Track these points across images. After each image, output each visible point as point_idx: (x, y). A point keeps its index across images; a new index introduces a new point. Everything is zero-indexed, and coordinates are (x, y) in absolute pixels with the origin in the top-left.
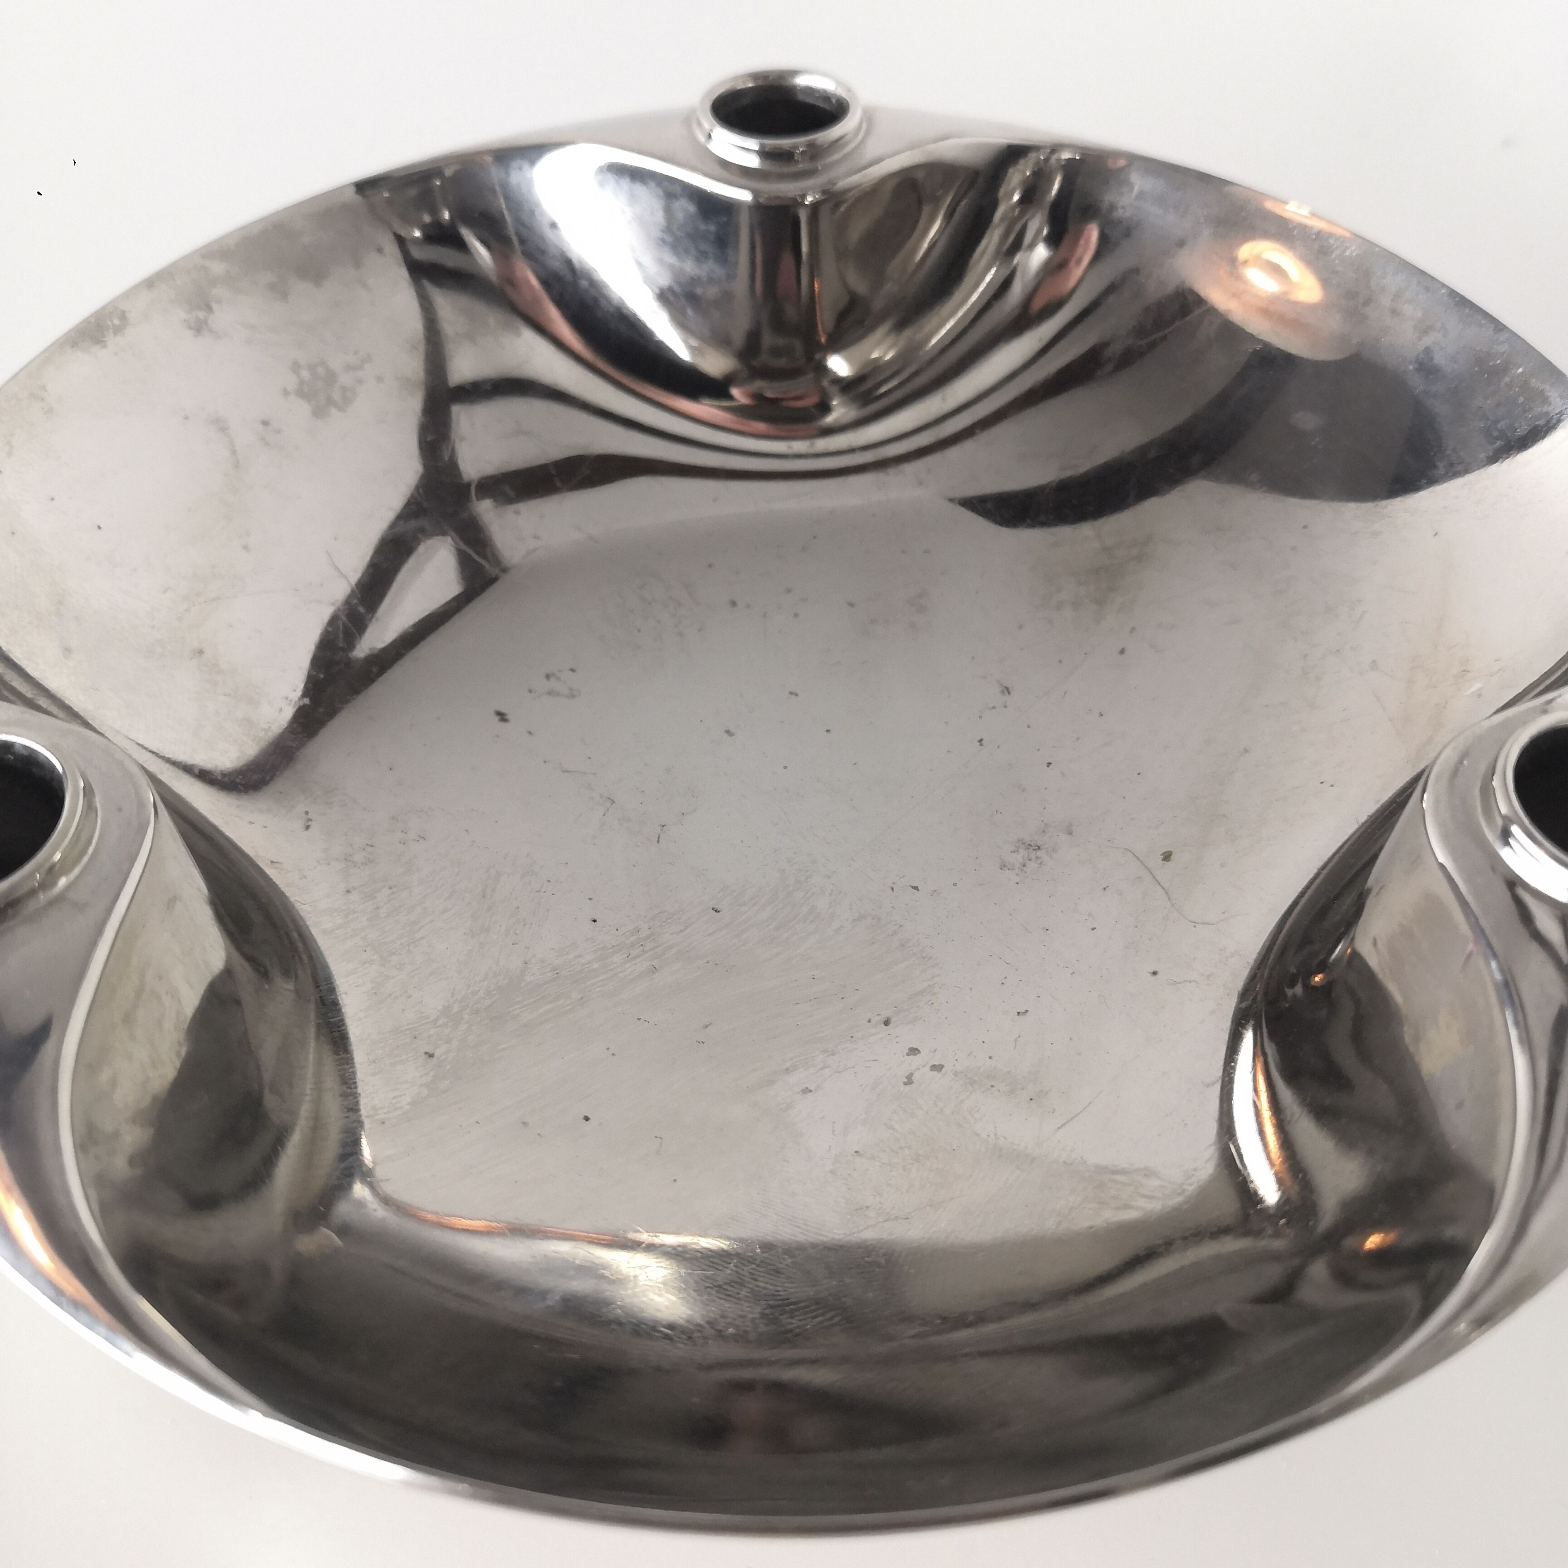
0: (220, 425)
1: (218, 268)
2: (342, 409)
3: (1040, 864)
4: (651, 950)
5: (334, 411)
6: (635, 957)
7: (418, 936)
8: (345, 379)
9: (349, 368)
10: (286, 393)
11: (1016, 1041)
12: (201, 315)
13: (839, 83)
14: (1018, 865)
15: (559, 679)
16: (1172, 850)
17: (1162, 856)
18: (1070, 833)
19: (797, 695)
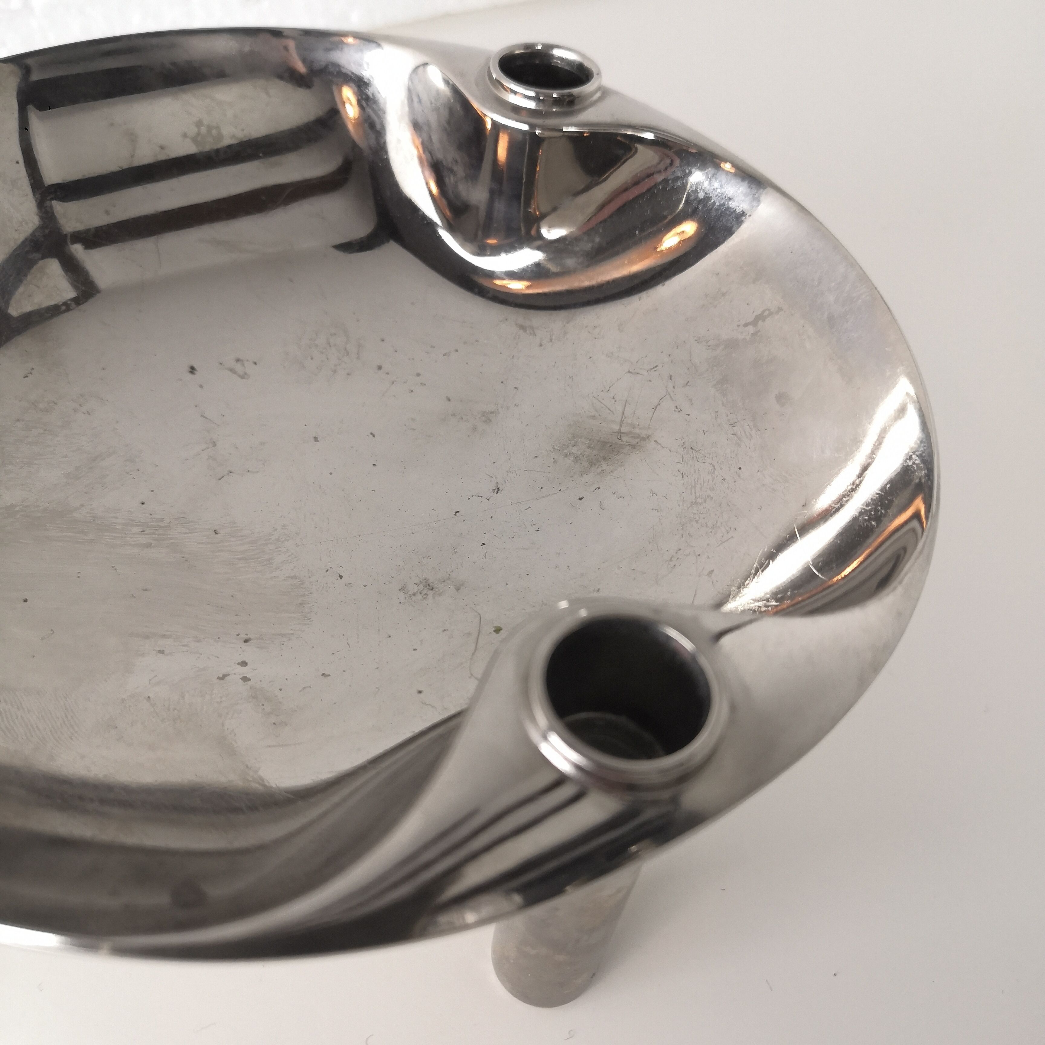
0: (132, 138)
3: (424, 598)
4: (159, 535)
6: (147, 534)
7: (36, 462)
10: (186, 135)
11: (304, 688)
14: (410, 593)
15: (243, 365)
16: (504, 628)
17: (495, 629)
18: (458, 589)
19: (374, 436)
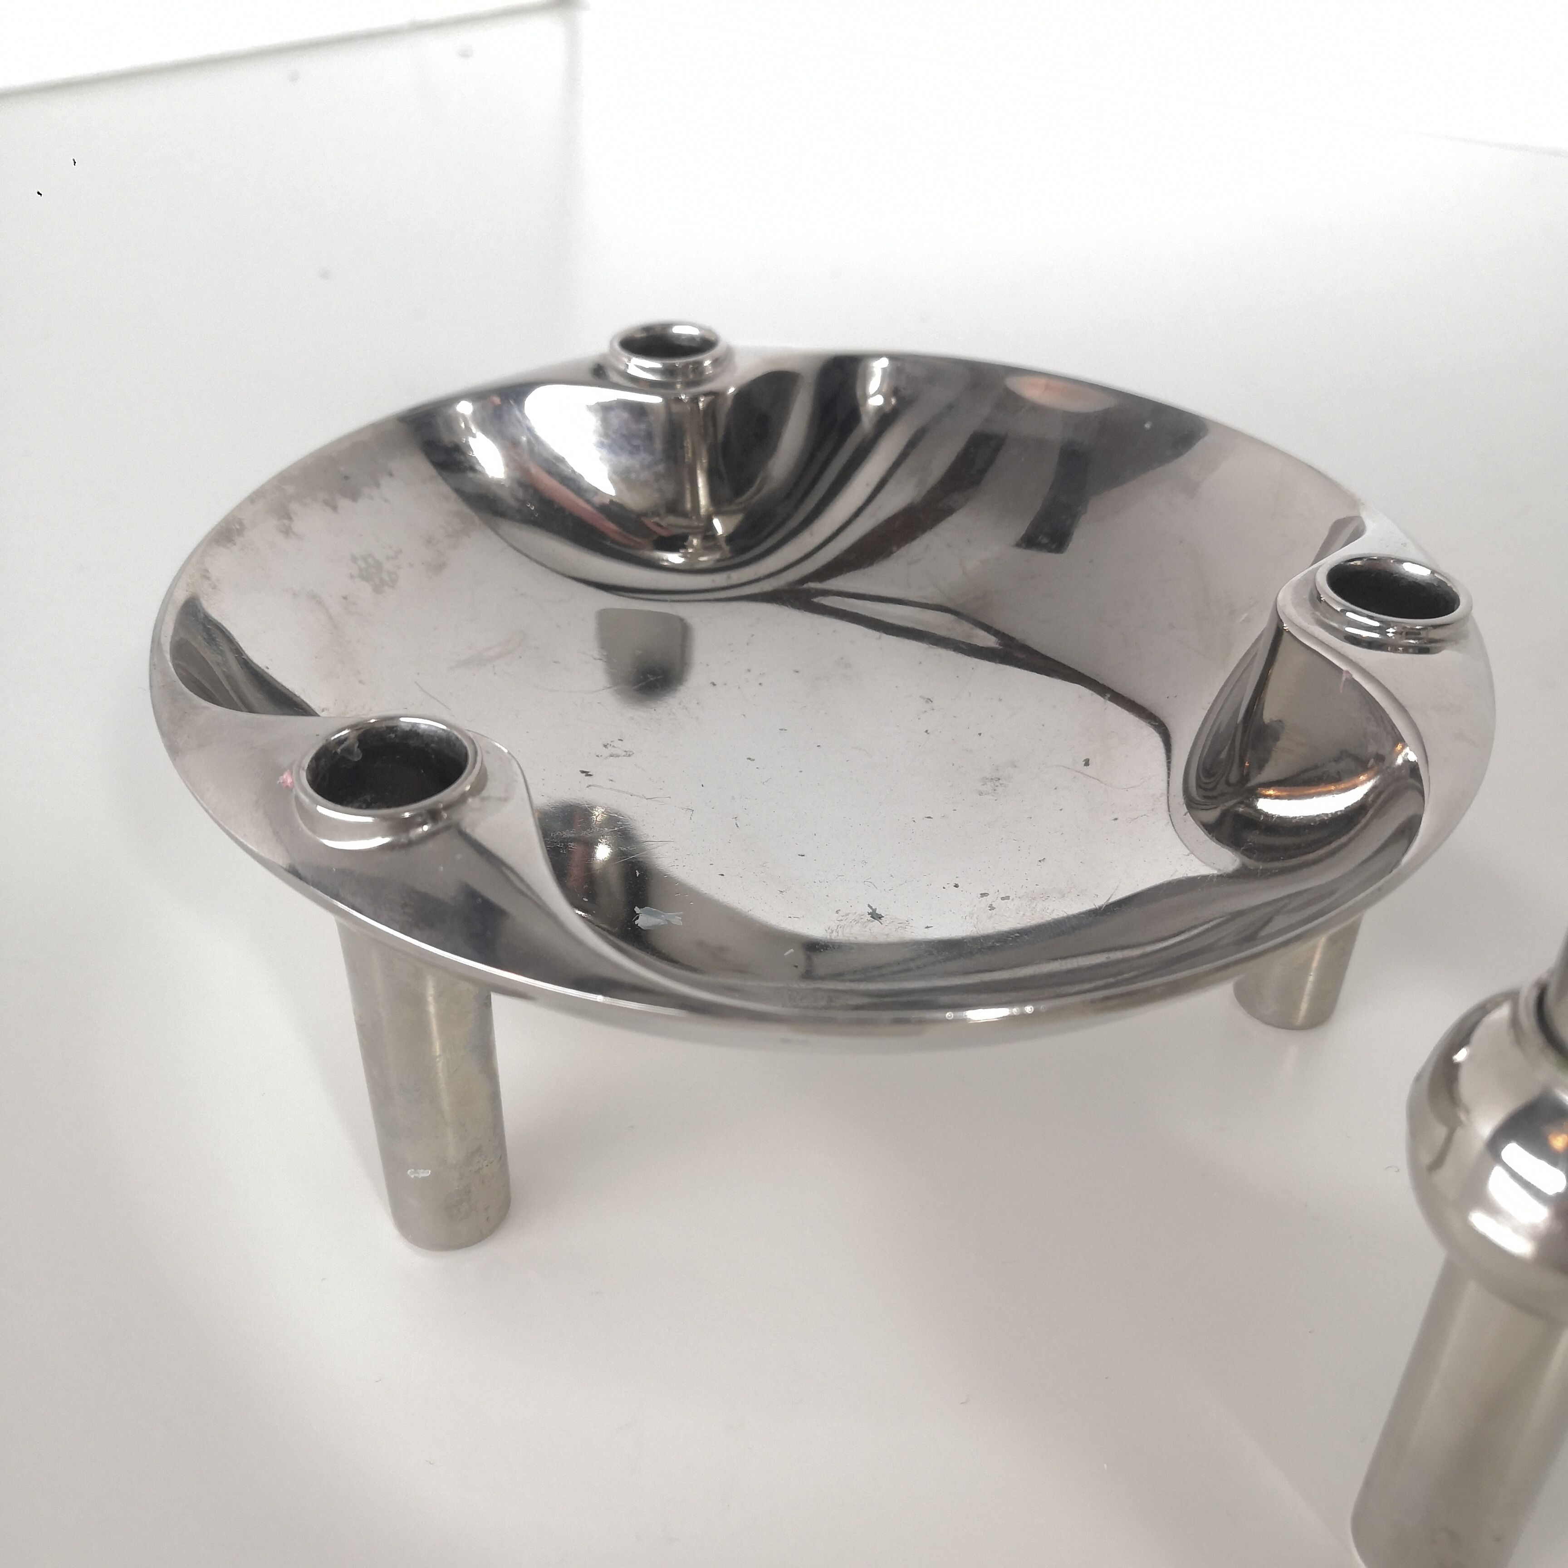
0: (316, 599)
1: (290, 489)
2: (392, 587)
3: (1005, 789)
5: (386, 588)
8: (388, 566)
9: (388, 558)
10: (352, 577)
12: (286, 522)
13: (700, 328)
14: (989, 792)
15: (614, 746)
16: (1089, 758)
17: (1084, 762)
18: (1016, 767)
